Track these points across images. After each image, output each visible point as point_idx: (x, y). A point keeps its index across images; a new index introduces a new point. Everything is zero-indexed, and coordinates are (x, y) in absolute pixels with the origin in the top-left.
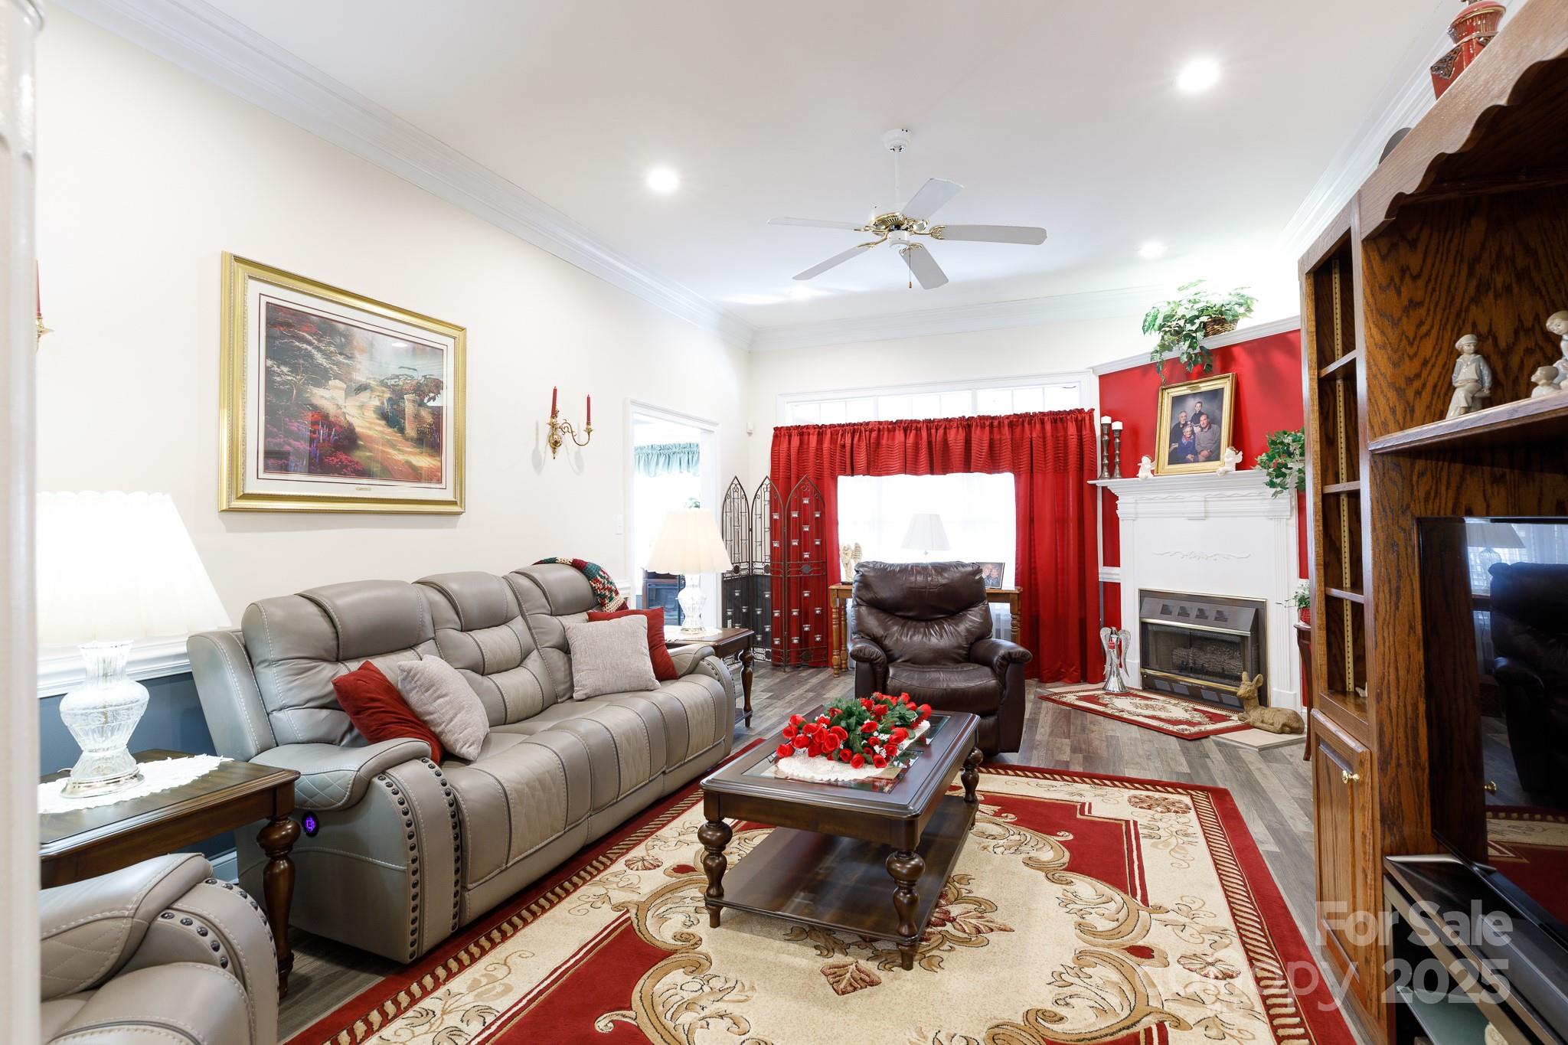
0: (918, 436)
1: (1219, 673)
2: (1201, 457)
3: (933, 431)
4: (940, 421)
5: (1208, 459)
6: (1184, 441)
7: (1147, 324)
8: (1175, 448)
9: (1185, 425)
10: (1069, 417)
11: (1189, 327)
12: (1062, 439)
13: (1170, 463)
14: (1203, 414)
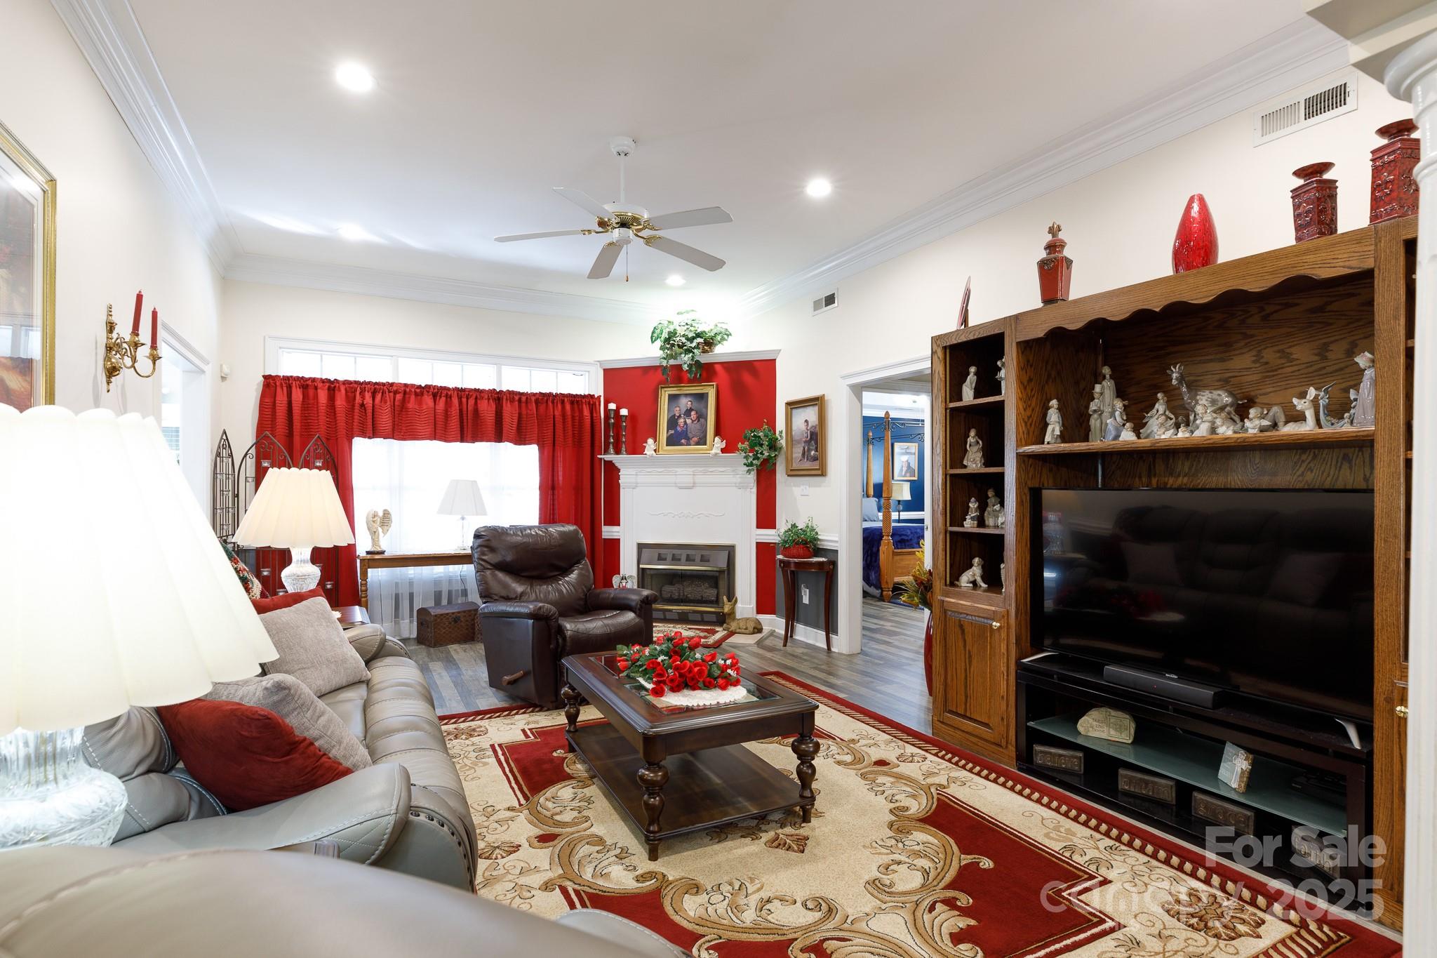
0: (448, 404)
1: (698, 600)
2: (692, 442)
3: (464, 400)
4: (471, 390)
5: (698, 444)
6: (679, 429)
7: (655, 335)
8: (672, 434)
9: (679, 417)
10: (584, 401)
11: (688, 344)
12: (577, 418)
13: (668, 445)
14: (693, 410)
